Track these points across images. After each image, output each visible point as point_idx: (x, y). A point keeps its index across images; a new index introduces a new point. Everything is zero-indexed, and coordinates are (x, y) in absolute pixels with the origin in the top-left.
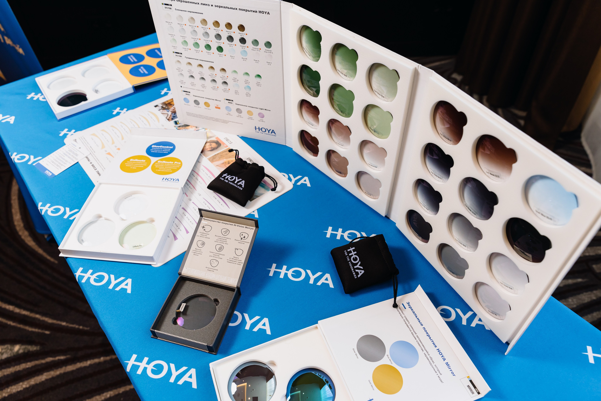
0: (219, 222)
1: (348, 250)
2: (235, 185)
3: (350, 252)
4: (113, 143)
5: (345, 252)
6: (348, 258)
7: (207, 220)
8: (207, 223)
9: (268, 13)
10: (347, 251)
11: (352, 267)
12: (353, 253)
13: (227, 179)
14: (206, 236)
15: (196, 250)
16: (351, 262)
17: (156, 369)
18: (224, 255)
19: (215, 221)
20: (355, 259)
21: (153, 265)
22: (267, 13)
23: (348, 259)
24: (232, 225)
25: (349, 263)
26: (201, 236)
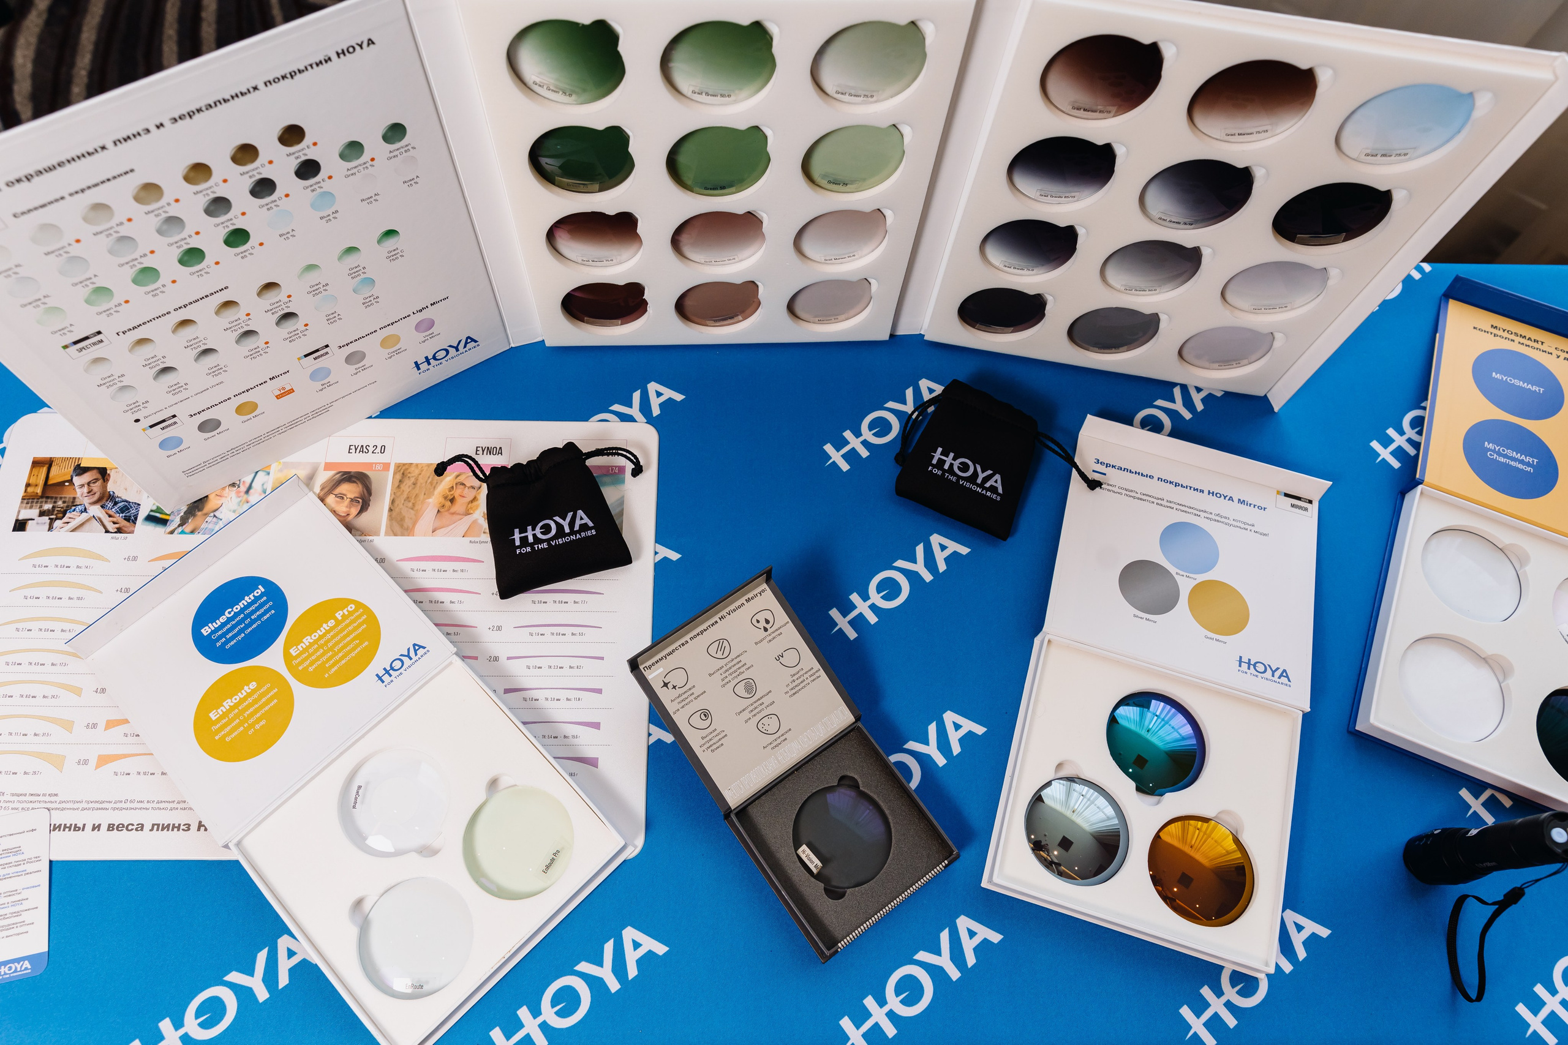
0: (683, 644)
1: (934, 461)
2: (573, 537)
3: (941, 462)
4: (68, 725)
5: (931, 471)
6: (948, 476)
7: (653, 664)
8: (661, 670)
9: (371, 42)
10: (934, 466)
11: (974, 488)
12: (949, 460)
13: (537, 540)
14: (693, 694)
15: (705, 740)
16: (963, 478)
17: (906, 992)
18: (770, 692)
19: (673, 651)
20: (964, 468)
21: (628, 859)
22: (365, 45)
23: (952, 478)
24: (716, 622)
25: (961, 483)
26: (683, 707)
